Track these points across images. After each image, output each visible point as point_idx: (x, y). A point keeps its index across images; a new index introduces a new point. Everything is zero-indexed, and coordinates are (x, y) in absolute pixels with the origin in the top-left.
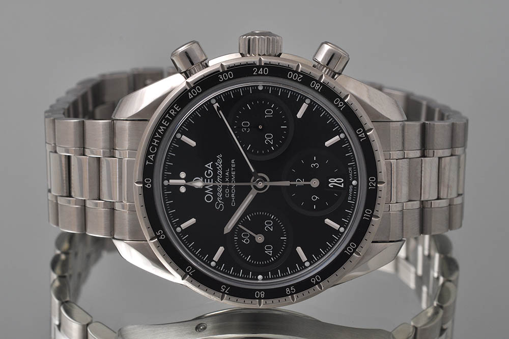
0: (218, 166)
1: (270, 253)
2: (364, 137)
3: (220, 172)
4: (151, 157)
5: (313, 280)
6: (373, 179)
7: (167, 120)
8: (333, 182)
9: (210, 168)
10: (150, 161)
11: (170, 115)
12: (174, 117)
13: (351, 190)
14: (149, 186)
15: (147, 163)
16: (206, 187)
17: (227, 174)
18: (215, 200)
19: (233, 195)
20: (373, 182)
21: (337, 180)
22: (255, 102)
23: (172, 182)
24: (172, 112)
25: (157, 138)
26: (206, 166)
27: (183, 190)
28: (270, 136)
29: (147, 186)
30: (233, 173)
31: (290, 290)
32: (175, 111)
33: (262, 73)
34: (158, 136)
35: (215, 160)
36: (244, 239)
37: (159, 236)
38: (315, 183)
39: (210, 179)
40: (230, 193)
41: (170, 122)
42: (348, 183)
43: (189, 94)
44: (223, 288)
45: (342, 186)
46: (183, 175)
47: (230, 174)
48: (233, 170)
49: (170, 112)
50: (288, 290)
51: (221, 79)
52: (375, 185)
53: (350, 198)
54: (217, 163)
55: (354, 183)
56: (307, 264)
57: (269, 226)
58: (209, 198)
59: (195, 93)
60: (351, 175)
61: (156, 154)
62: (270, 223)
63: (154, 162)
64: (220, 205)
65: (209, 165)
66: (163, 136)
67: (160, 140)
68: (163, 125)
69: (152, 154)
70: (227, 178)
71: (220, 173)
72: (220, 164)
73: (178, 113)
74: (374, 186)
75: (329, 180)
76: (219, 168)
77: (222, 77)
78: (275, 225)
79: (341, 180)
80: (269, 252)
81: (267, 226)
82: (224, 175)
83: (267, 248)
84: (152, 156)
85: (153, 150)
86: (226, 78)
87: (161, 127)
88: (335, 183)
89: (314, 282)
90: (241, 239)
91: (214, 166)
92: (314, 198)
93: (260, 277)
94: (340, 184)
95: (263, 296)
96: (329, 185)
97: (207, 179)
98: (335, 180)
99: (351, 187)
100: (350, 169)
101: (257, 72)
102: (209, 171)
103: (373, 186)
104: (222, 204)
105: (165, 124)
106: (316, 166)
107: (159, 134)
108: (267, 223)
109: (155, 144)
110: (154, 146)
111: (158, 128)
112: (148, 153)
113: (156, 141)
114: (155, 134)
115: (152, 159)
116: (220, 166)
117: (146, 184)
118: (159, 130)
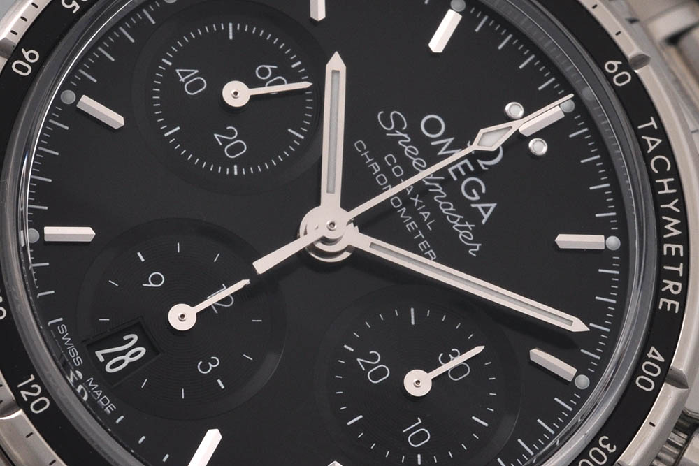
0: (461, 222)
1: (184, 74)
3: (448, 210)
4: (653, 143)
5: (32, 56)
6: (36, 407)
7: (675, 260)
8: (131, 352)
9: (479, 206)
10: (650, 131)
11: (674, 276)
12: (661, 275)
13: (73, 352)
14: (611, 67)
15: (653, 123)
17: (426, 215)
18: (414, 131)
19: (376, 166)
20: (31, 399)
21: (122, 362)
22: (471, 441)
23: (552, 113)
24: (675, 288)
25: (668, 198)
26: (493, 206)
27: (513, 108)
28: (375, 376)
29: (615, 63)
32: (668, 295)
34: (671, 206)
35: (479, 233)
36: (275, 72)
38: (182, 317)
39: (461, 178)
40: (385, 169)
41: (663, 260)
42: (93, 369)
43: (661, 359)
45: (99, 354)
46: (539, 147)
47: (419, 220)
48: (416, 232)
49: (680, 285)
51: (605, 442)
52: (23, 393)
53: (63, 329)
54: (470, 226)
56: (69, 97)
57: (230, 140)
59: (649, 368)
61: (647, 158)
62: (231, 151)
63: (638, 134)
64: (393, 125)
65: (487, 211)
66: (659, 213)
67: (658, 200)
68: (674, 240)
69: (655, 152)
70: (419, 205)
71: (444, 206)
72: (462, 229)
73: (658, 294)
74: (24, 388)
75: (143, 350)
76: (455, 219)
77: (605, 450)
78: (215, 154)
79: (112, 367)
80: (188, 76)
81: (234, 140)
82: (433, 208)
83: (199, 84)
84: (652, 148)
85: (660, 164)
86: (595, 453)
87: (676, 232)
88: (124, 353)
89: (26, 54)
91: (473, 216)
92: (156, 280)
94: (108, 357)
96: (135, 338)
97: (469, 174)
98: (128, 359)
99: (79, 361)
102: (477, 197)
103: (27, 388)
104: (390, 130)
105: (674, 247)
106: (205, 367)
107: (670, 213)
108: (240, 147)
109: (665, 181)
110: (664, 175)
111: (684, 226)
112: (666, 148)
113: (667, 191)
114: (682, 205)
115: (648, 139)
116: (456, 224)
117: (621, 69)
118: (676, 222)
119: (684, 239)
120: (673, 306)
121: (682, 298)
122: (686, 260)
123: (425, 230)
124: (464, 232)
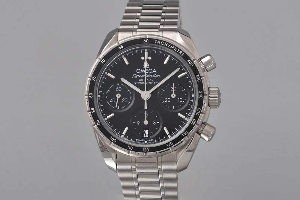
1: (111, 101)
2: (168, 145)
3: (152, 76)
4: (159, 42)
5: (98, 121)
6: (148, 150)
7: (177, 50)
8: (146, 132)
9: (153, 71)
10: (157, 42)
11: (179, 51)
12: (178, 53)
13: (142, 140)
14: (145, 41)
15: (156, 40)
16: (144, 70)
17: (150, 80)
18: (138, 74)
19: (140, 83)
20: (146, 150)
22: (186, 93)
23: (146, 53)
24: (181, 52)
25: (168, 45)
26: (154, 69)
27: (143, 58)
28: (169, 101)
29: (145, 40)
30: (151, 83)
31: (93, 110)
32: (181, 54)
33: (200, 95)
34: (169, 45)
35: (157, 74)
36: (118, 88)
37: (120, 47)
38: (146, 122)
39: (148, 72)
40: (141, 81)
41: (176, 51)
42: (146, 139)
43: (190, 61)
44: (95, 78)
45: (144, 136)
46: (150, 58)
47: (150, 81)
50: (93, 109)
51: (197, 76)
53: (138, 140)
55: (146, 142)
56: (106, 119)
57: (124, 100)
58: (138, 71)
59: (190, 63)
60: (150, 140)
61: (160, 45)
62: (126, 101)
63: (156, 44)
64: (135, 76)
65: (155, 71)
66: (169, 48)
67: (167, 47)
69: (160, 43)
70: (148, 80)
73: (181, 55)
75: (147, 130)
78: (125, 104)
79: (147, 136)
81: (125, 100)
82: (150, 78)
83: (114, 100)
84: (159, 43)
85: (162, 43)
86: (198, 78)
87: (173, 47)
88: (146, 133)
89: (97, 122)
90: (119, 87)
91: (154, 73)
92: (138, 123)
93: (99, 96)
94: (145, 136)
95: (90, 97)
96: (145, 130)
97: (148, 70)
98: (147, 133)
99: (144, 140)
100: (153, 140)
101: (200, 93)
103: (144, 150)
104: (136, 77)
105: (175, 49)
106: (154, 123)
107: (170, 46)
108: (126, 100)
109: (165, 44)
110: (164, 44)
111: (173, 46)
112: (161, 41)
113: (167, 45)
114: (170, 44)
115: (158, 43)
116: (154, 76)
117: (146, 40)
118: (172, 46)
119: (175, 47)
120: (183, 54)
121: (183, 52)
122: (178, 48)
123: (153, 81)
124: (156, 76)
